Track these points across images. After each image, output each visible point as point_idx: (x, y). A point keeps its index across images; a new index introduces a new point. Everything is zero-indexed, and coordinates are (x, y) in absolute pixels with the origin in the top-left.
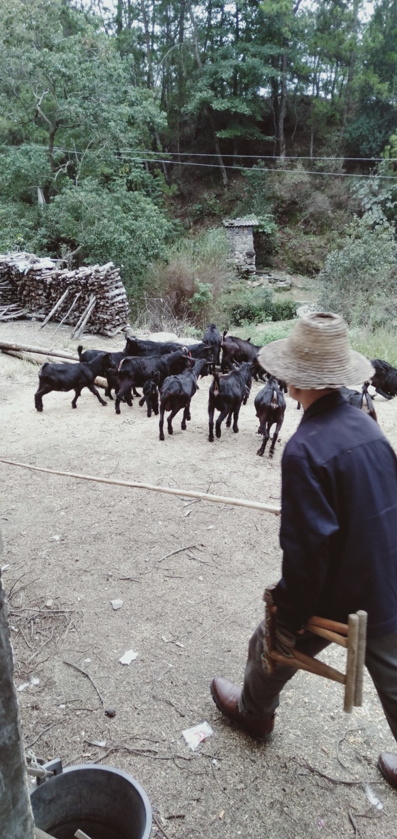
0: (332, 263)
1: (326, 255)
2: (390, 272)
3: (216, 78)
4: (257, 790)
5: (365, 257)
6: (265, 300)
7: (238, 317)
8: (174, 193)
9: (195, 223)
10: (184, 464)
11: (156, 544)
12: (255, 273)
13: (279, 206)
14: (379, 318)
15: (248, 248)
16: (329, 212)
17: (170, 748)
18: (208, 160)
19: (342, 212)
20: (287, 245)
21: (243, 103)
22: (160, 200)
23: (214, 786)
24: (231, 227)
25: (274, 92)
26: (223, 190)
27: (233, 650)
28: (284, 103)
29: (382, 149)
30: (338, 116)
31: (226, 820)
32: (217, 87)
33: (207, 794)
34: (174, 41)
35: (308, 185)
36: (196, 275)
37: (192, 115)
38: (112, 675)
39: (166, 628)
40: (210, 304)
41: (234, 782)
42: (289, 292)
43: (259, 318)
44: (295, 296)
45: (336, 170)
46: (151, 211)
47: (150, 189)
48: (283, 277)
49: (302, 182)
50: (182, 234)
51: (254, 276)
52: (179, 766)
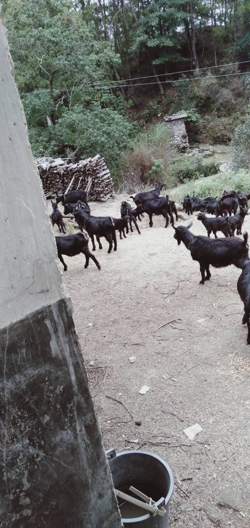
0: (239, 133)
1: (234, 129)
3: (148, 26)
4: (235, 460)
6: (198, 164)
7: (182, 178)
8: (131, 105)
9: (147, 122)
10: (161, 272)
11: (151, 322)
12: (189, 148)
13: (199, 102)
15: (183, 132)
16: (233, 100)
17: (177, 440)
18: (149, 80)
19: (241, 99)
20: (208, 126)
21: (167, 39)
22: (123, 111)
23: (208, 460)
24: (170, 121)
25: (187, 29)
26: (161, 98)
27: (208, 380)
28: (194, 34)
30: (231, 36)
31: (218, 479)
32: (149, 32)
33: (204, 465)
34: (118, 8)
35: (217, 85)
36: (152, 155)
37: (136, 53)
38: (136, 401)
39: (164, 371)
40: (163, 172)
41: (220, 457)
42: (212, 157)
43: (195, 177)
44: (217, 159)
45: (234, 72)
46: (118, 119)
47: (115, 106)
48: (207, 148)
49: (212, 84)
50: (139, 131)
51: (188, 150)
52: (185, 450)
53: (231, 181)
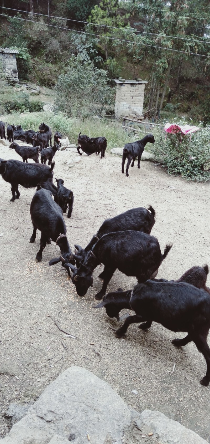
0: (61, 81)
1: (58, 76)
2: (92, 89)
4: (18, 339)
5: (79, 79)
6: (25, 99)
7: (9, 108)
12: (18, 83)
13: (31, 44)
14: (86, 113)
15: (14, 67)
16: (60, 51)
19: (67, 52)
20: (36, 68)
24: (3, 53)
29: (87, 18)
35: (47, 33)
41: (6, 338)
42: (38, 96)
43: (22, 110)
44: (42, 99)
48: (35, 87)
49: (43, 30)
51: (17, 85)
53: (51, 120)
